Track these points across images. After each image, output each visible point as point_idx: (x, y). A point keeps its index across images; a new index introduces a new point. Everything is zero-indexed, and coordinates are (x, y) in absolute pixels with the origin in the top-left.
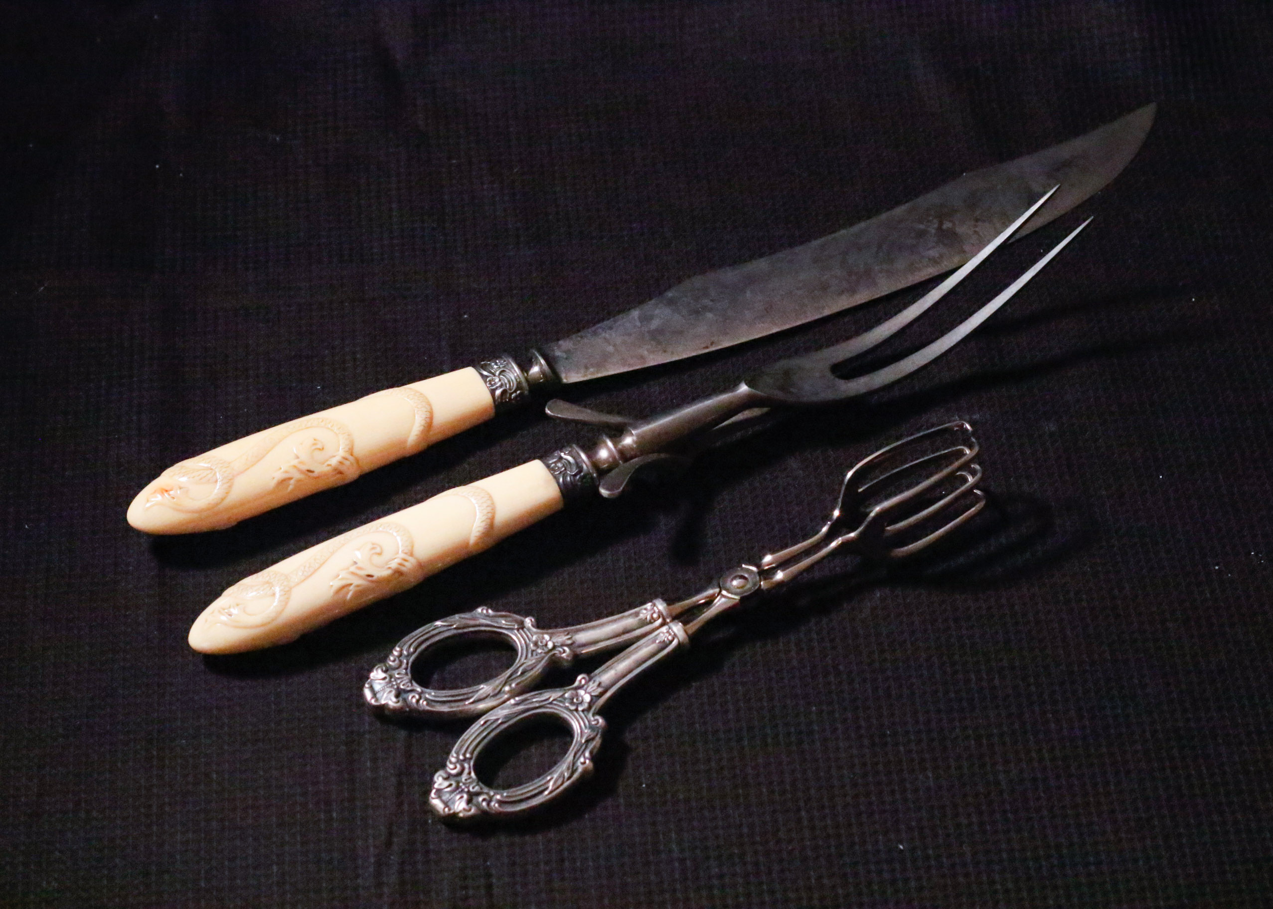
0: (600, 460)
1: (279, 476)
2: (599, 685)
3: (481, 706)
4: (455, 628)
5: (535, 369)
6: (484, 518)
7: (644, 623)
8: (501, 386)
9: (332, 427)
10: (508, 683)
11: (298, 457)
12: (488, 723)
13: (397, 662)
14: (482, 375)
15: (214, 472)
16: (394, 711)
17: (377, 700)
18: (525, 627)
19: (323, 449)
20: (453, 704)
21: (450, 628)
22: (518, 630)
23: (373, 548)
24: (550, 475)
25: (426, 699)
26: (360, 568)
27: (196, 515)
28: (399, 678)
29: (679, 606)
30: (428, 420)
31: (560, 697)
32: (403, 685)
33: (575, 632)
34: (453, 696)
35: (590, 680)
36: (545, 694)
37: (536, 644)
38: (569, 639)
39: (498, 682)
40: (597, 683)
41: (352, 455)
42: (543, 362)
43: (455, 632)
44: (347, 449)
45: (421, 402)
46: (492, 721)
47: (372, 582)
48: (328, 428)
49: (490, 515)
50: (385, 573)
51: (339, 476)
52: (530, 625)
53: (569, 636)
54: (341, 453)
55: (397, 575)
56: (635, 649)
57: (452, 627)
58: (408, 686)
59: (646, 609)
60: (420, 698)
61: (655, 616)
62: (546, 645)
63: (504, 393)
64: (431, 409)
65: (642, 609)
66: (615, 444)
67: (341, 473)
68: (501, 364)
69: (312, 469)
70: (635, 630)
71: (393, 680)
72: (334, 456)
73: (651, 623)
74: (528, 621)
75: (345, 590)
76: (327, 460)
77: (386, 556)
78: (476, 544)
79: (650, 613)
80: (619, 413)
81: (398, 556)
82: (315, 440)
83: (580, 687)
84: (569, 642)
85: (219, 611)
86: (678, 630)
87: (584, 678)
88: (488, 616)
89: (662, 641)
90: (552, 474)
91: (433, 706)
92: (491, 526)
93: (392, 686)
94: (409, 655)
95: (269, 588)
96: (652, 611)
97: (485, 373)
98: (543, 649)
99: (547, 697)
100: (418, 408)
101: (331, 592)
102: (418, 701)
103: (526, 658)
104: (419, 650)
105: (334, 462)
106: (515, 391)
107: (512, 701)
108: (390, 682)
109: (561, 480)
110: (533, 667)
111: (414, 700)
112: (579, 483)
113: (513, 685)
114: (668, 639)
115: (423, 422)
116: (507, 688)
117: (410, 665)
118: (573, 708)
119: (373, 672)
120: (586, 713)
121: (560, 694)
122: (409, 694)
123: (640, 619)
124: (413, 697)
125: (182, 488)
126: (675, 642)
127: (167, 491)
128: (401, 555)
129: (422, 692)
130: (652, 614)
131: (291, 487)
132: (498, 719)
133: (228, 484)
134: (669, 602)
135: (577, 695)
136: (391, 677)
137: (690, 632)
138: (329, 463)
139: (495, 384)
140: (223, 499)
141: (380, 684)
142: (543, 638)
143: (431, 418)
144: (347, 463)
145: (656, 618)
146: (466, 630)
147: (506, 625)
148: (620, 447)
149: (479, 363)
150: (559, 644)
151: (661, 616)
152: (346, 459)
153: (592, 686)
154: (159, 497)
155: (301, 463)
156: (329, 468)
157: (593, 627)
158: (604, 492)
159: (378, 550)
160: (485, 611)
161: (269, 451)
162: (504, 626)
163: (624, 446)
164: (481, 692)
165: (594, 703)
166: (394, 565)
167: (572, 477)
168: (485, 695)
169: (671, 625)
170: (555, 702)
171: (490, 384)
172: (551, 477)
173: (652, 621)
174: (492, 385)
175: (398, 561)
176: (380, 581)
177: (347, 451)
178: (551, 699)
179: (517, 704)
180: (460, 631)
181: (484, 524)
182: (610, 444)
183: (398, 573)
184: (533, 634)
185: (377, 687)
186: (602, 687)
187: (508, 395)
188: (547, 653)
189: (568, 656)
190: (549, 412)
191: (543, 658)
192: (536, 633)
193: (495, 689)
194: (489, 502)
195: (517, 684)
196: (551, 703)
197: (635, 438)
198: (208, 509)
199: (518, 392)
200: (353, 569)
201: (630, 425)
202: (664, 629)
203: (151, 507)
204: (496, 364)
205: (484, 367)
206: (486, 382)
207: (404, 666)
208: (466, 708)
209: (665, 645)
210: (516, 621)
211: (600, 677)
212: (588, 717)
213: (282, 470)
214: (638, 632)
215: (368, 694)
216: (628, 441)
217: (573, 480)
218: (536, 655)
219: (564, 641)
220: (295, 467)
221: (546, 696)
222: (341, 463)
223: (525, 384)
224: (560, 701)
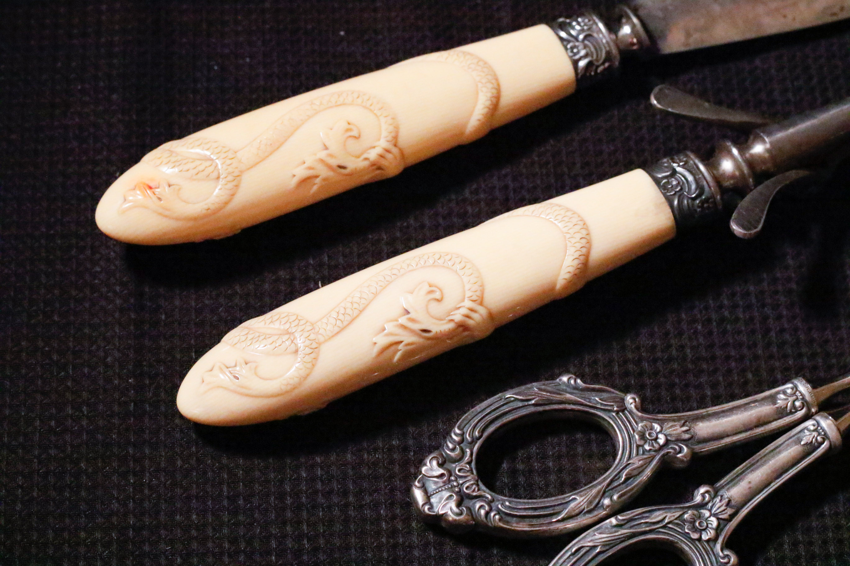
0: (723, 175)
1: (301, 172)
2: (728, 504)
3: (571, 525)
4: (534, 405)
5: (626, 30)
6: (577, 255)
7: (782, 413)
8: (586, 56)
9: (371, 105)
10: (607, 494)
11: (326, 148)
12: (583, 551)
13: (458, 451)
14: (561, 39)
15: (214, 164)
16: (455, 525)
17: (431, 508)
18: (626, 409)
19: (360, 136)
20: (535, 521)
21: (526, 403)
22: (617, 412)
23: (431, 292)
24: (662, 196)
25: (499, 512)
26: (412, 320)
27: (190, 224)
28: (461, 477)
29: (827, 390)
30: (494, 100)
31: (676, 519)
32: (467, 488)
33: (693, 420)
34: (535, 509)
35: (716, 495)
36: (658, 513)
37: (642, 436)
38: (686, 432)
39: (594, 491)
40: (725, 501)
41: (395, 145)
42: (635, 20)
43: (533, 409)
44: (390, 138)
45: (487, 75)
46: (588, 548)
47: (428, 339)
48: (365, 107)
49: (584, 250)
50: (444, 327)
51: (378, 172)
52: (633, 406)
53: (685, 428)
54: (383, 144)
55: (461, 329)
56: (772, 451)
57: (530, 403)
58: (474, 491)
59: (784, 393)
60: (491, 510)
61: (798, 404)
62: (656, 439)
63: (590, 64)
64: (499, 85)
65: (778, 393)
66: (741, 151)
67: (379, 168)
68: (585, 25)
69: (343, 164)
70: (770, 422)
71: (453, 478)
72: (374, 147)
73: (791, 413)
74: (630, 400)
75: (393, 348)
76: (362, 154)
77: (449, 302)
78: (565, 287)
79: (791, 399)
80: (745, 107)
81: (462, 304)
82: (349, 124)
83: (702, 505)
84: (687, 436)
85: (221, 369)
86: (829, 426)
87: (707, 492)
88: (576, 388)
89: (809, 442)
90: (664, 195)
91: (507, 523)
92: (585, 264)
93: (451, 489)
94: (474, 441)
95: (290, 341)
96: (795, 397)
97: (563, 34)
98: (653, 446)
99: (660, 518)
100: (482, 83)
101: (376, 350)
102: (487, 513)
103: (629, 458)
104: (486, 434)
105: (373, 155)
106: (603, 63)
107: (613, 521)
108: (449, 481)
109: (676, 202)
110: (641, 470)
111: (483, 512)
112: (699, 210)
113: (615, 497)
114: (816, 440)
115: (488, 103)
116: (607, 502)
117: (474, 456)
118: (695, 536)
119: (425, 465)
120: (711, 544)
121: (677, 514)
122: (474, 501)
123: (777, 408)
124: (481, 507)
125: (172, 185)
126: (826, 445)
127: (150, 188)
128: (468, 304)
129: (493, 501)
130: (794, 401)
131: (315, 188)
132: (595, 547)
133: (234, 183)
134: (815, 383)
135: (700, 516)
136: (450, 474)
137: (842, 428)
138: (365, 156)
139: (578, 52)
140: (226, 203)
141: (436, 483)
142: (652, 428)
143: (497, 97)
144: (389, 156)
145: (800, 407)
146: (547, 408)
147: (602, 404)
148: (747, 155)
149: (555, 18)
150: (673, 439)
151: (805, 403)
152: (388, 151)
153: (718, 505)
154: (139, 196)
155: (331, 156)
156: (366, 163)
157: (716, 415)
158: (736, 228)
159: (437, 295)
160: (572, 382)
161: (289, 137)
162: (599, 406)
163: (752, 156)
164: (572, 505)
165: (722, 530)
166: (458, 317)
167: (690, 201)
168: (577, 511)
169: (818, 418)
170: (670, 526)
171: (572, 51)
172: (663, 199)
173: (795, 410)
174: (575, 54)
175: (464, 311)
176: (438, 338)
177: (390, 141)
178: (666, 521)
179: (619, 526)
180: (540, 409)
181: (576, 262)
182: (735, 151)
183: (462, 327)
184: (637, 420)
185: (431, 487)
186: (732, 507)
187: (594, 68)
188: (658, 451)
189: (684, 456)
190: (655, 102)
191: (653, 458)
192: (642, 419)
193: (591, 503)
194: (584, 232)
195: (619, 497)
196: (664, 527)
197: (768, 146)
198: (205, 216)
199: (607, 65)
200: (403, 320)
201: (759, 126)
202: (809, 424)
203: (129, 208)
204: (579, 24)
205: (562, 27)
206: (566, 49)
207: (467, 458)
208: (552, 527)
209: (812, 447)
210: (614, 400)
211: (728, 489)
212: (715, 550)
213: (306, 165)
214: (775, 425)
215: (418, 495)
216: (758, 149)
217: (690, 204)
218: (643, 454)
219: (679, 434)
220: (322, 161)
221: (657, 516)
222: (381, 156)
223: (615, 51)
224: (677, 525)
